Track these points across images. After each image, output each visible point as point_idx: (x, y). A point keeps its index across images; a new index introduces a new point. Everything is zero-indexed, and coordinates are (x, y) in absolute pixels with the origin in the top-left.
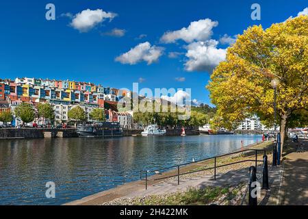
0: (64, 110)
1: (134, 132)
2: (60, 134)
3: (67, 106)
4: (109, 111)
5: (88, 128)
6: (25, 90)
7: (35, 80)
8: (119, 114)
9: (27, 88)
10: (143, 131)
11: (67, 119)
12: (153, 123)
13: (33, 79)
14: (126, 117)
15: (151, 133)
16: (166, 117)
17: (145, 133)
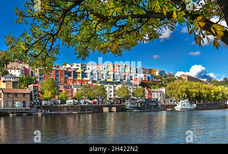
0: (110, 90)
1: (168, 106)
2: (114, 109)
3: (112, 86)
4: (145, 89)
5: (134, 104)
6: (79, 74)
7: (82, 65)
8: (153, 92)
9: (80, 73)
10: (176, 105)
11: (112, 97)
12: (185, 99)
13: (80, 64)
14: (159, 94)
15: (184, 107)
16: (196, 93)
17: (178, 107)
